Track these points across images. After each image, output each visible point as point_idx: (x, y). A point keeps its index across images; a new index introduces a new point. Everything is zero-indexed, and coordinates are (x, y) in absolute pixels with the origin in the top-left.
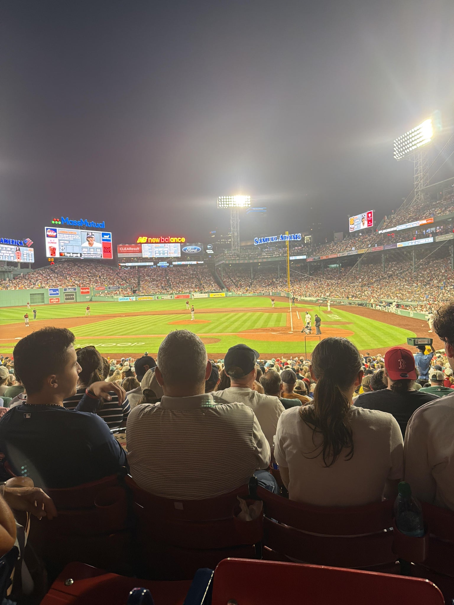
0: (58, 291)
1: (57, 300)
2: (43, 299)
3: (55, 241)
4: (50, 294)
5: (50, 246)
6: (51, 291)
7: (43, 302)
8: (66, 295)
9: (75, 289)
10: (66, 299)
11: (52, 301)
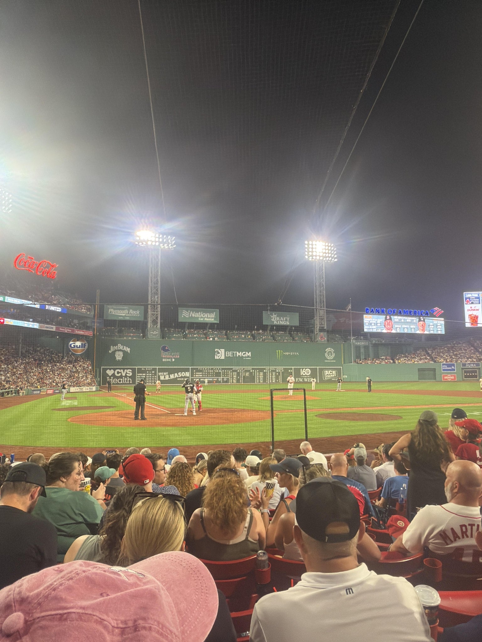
0: (454, 367)
1: (453, 378)
2: (435, 375)
3: (477, 308)
4: (444, 370)
5: (471, 314)
6: (445, 366)
7: (435, 379)
8: (465, 372)
9: (478, 365)
10: (466, 377)
11: (446, 378)
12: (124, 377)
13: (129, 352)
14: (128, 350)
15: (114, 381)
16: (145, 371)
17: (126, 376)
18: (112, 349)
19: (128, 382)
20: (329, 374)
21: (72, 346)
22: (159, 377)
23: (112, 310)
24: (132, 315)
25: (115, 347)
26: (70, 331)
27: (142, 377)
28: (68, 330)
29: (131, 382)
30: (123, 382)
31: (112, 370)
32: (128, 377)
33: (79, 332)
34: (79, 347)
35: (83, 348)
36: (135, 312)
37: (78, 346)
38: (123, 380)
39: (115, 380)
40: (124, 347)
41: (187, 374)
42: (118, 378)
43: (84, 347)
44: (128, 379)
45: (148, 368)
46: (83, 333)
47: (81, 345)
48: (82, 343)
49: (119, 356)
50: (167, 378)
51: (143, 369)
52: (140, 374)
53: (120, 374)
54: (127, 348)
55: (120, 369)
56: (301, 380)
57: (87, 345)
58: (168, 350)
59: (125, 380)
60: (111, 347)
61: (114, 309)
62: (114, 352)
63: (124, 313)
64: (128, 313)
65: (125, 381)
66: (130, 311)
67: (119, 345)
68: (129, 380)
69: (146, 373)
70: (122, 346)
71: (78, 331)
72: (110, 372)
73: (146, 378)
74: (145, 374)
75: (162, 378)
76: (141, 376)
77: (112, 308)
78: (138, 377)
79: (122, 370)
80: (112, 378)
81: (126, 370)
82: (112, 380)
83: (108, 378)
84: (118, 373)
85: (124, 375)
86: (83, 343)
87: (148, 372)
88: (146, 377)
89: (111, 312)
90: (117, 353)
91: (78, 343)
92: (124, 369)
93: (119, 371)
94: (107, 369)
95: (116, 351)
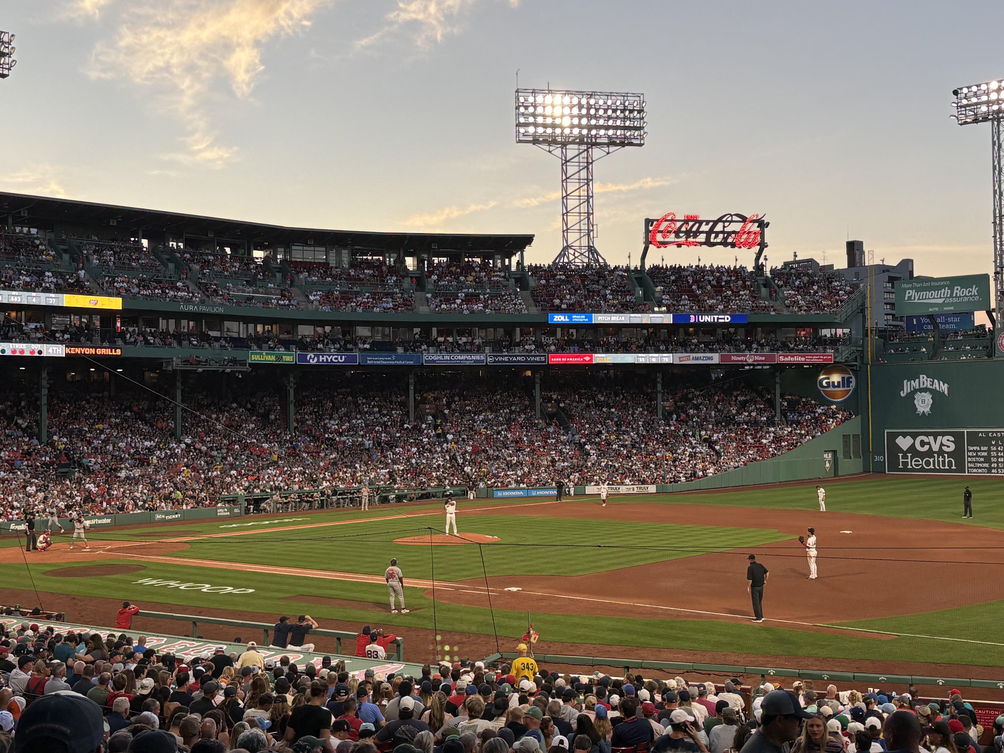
12: (936, 455)
13: (946, 393)
14: (944, 388)
15: (913, 463)
16: (986, 441)
17: (941, 452)
18: (908, 387)
19: (947, 467)
21: (824, 383)
23: (912, 293)
24: (961, 300)
25: (912, 381)
26: (763, 358)
27: (979, 454)
28: (757, 358)
29: (954, 467)
30: (934, 465)
31: (908, 437)
32: (946, 455)
33: (786, 359)
34: (838, 386)
35: (846, 389)
36: (966, 292)
37: (836, 384)
38: (934, 461)
39: (915, 461)
40: (933, 382)
42: (922, 455)
43: (848, 386)
44: (947, 460)
45: (993, 432)
46: (803, 359)
47: (840, 379)
48: (843, 376)
49: (923, 404)
51: (980, 435)
52: (975, 448)
53: (927, 447)
54: (941, 382)
55: (927, 434)
57: (853, 380)
59: (939, 461)
60: (905, 382)
61: (918, 290)
62: (911, 395)
63: (941, 298)
64: (951, 296)
65: (939, 465)
66: (955, 291)
67: (923, 378)
68: (950, 462)
69: (991, 445)
70: (929, 379)
71: (785, 356)
72: (904, 443)
73: (989, 456)
74: (986, 448)
76: (977, 451)
77: (912, 289)
78: (970, 454)
79: (931, 438)
80: (909, 455)
81: (939, 438)
82: (909, 460)
83: (901, 455)
84: (923, 444)
85: (936, 448)
86: (846, 376)
87: (993, 443)
88: (989, 454)
89: (910, 298)
90: (918, 397)
91: (836, 378)
92: (935, 436)
93: (926, 439)
94: (897, 435)
95: (915, 391)
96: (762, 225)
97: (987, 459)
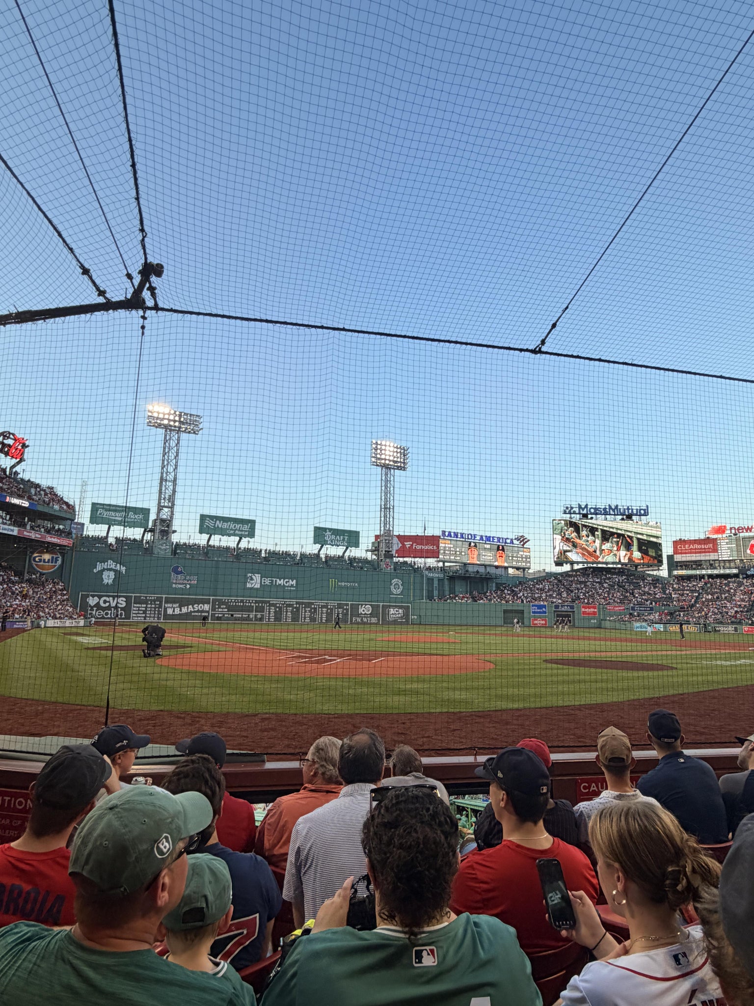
0: (545, 608)
4: (533, 612)
6: (534, 607)
9: (572, 607)
12: (113, 609)
13: (124, 572)
15: (97, 614)
16: (145, 601)
17: (116, 607)
18: (99, 567)
19: (119, 616)
20: (395, 613)
21: (37, 560)
22: (165, 609)
23: (103, 511)
24: (132, 520)
25: (103, 564)
27: (140, 609)
28: (37, 536)
29: (123, 617)
30: (111, 615)
31: (96, 598)
32: (119, 609)
33: (53, 539)
34: (48, 562)
35: (54, 564)
36: (136, 516)
37: (46, 561)
38: (111, 613)
39: (99, 612)
40: (116, 566)
41: (206, 607)
42: (104, 609)
43: (56, 563)
44: (119, 612)
45: (150, 597)
46: (59, 541)
47: (50, 558)
48: (53, 556)
49: (108, 578)
50: (177, 611)
51: (142, 598)
52: (138, 605)
53: (107, 604)
54: (122, 566)
55: (108, 596)
56: (359, 620)
57: (60, 559)
58: (181, 572)
59: (114, 613)
60: (98, 563)
61: (107, 510)
63: (120, 517)
64: (127, 517)
65: (114, 615)
66: (130, 515)
67: (110, 562)
68: (121, 614)
70: (114, 563)
71: (51, 537)
74: (144, 606)
75: (170, 611)
78: (135, 609)
79: (111, 599)
80: (95, 609)
81: (116, 599)
82: (95, 612)
83: (89, 609)
84: (105, 602)
85: (113, 604)
86: (55, 556)
87: (149, 603)
88: (146, 609)
89: (101, 514)
90: (105, 574)
91: (47, 557)
92: (114, 597)
93: (107, 599)
94: (88, 596)
95: (104, 570)
96: (24, 446)
97: (145, 612)
